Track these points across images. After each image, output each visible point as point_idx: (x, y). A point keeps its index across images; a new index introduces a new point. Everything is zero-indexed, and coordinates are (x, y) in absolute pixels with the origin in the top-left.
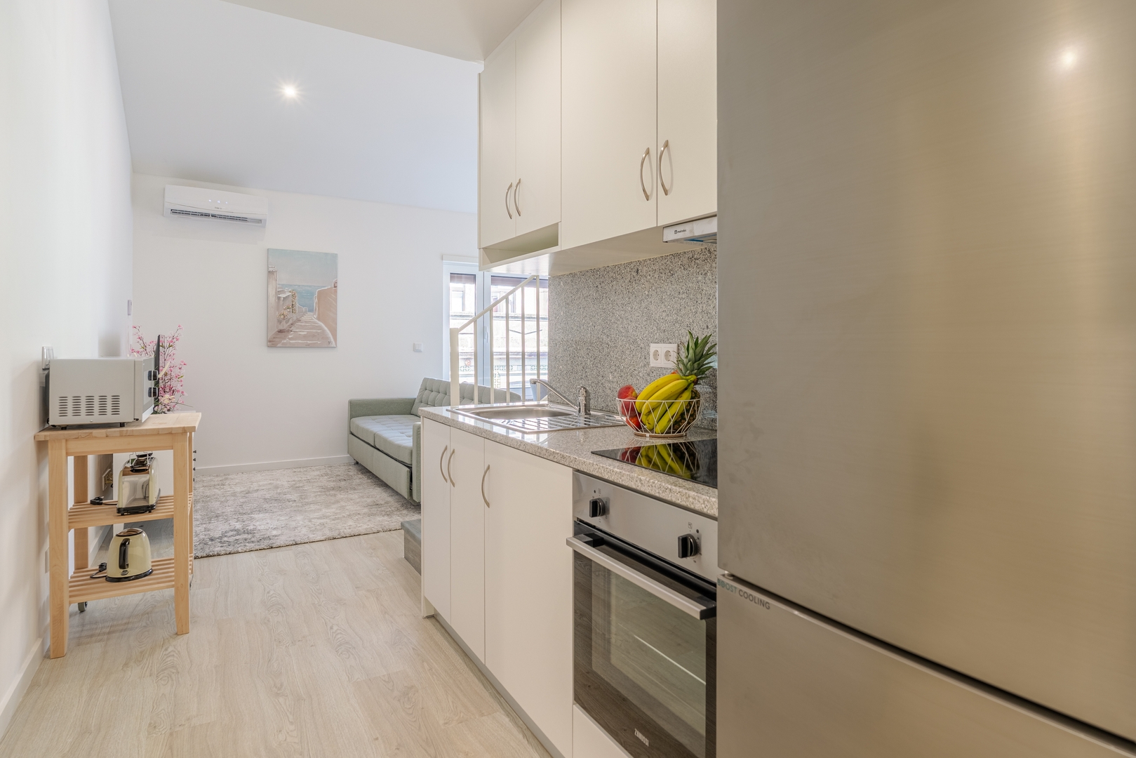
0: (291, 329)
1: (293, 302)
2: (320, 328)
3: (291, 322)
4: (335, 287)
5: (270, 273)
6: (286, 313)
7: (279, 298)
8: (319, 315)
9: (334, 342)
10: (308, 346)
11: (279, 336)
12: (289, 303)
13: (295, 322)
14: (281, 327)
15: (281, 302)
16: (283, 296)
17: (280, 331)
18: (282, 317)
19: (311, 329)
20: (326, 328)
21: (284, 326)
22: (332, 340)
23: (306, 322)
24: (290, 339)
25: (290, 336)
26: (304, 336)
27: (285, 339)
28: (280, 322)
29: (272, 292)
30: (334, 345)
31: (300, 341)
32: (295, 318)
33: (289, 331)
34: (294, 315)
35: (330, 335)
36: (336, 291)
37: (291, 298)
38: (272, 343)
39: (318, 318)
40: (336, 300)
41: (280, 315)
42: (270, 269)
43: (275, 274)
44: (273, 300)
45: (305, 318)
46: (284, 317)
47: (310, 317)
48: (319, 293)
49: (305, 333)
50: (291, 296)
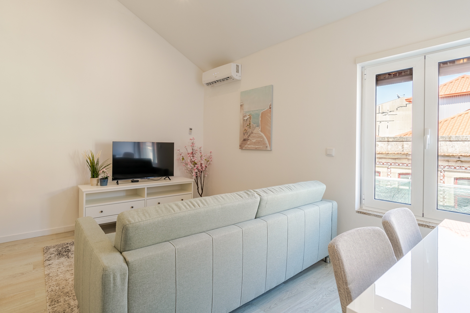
0: (248, 138)
1: (250, 121)
2: (262, 137)
3: (249, 134)
4: (270, 108)
5: (241, 106)
6: (247, 128)
7: (244, 120)
8: (261, 128)
9: (269, 147)
10: (256, 149)
11: (244, 143)
12: (248, 122)
13: (251, 134)
14: (245, 138)
15: (245, 122)
16: (246, 118)
17: (244, 140)
19: (257, 138)
20: (265, 137)
21: (246, 137)
22: (268, 145)
23: (255, 134)
24: (248, 145)
25: (248, 143)
26: (255, 143)
27: (246, 144)
28: (244, 134)
29: (242, 117)
30: (269, 149)
31: (252, 146)
32: (250, 132)
33: (248, 140)
34: (250, 129)
35: (267, 142)
36: (270, 111)
38: (241, 147)
39: (261, 131)
41: (244, 131)
42: (241, 104)
43: (243, 106)
44: (242, 121)
45: (255, 131)
46: (246, 131)
47: (257, 130)
48: (262, 113)
49: (255, 141)
50: (249, 118)
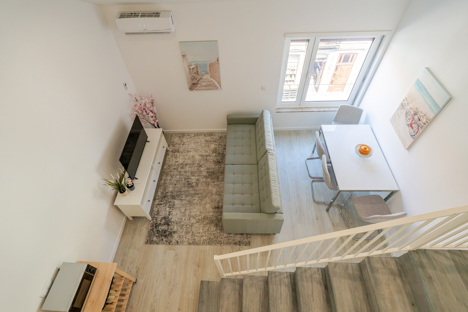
1: (197, 70)
2: (212, 81)
3: (198, 79)
4: (218, 60)
5: (183, 56)
6: (194, 75)
7: (190, 69)
8: (211, 75)
9: (219, 88)
10: (208, 90)
11: (193, 86)
12: (195, 71)
14: (193, 82)
15: (191, 71)
16: (191, 67)
17: (194, 84)
18: (193, 77)
19: (208, 82)
20: (215, 82)
21: (195, 82)
22: (219, 86)
23: (205, 79)
24: (199, 87)
25: (198, 86)
26: (205, 86)
27: (196, 87)
28: (192, 80)
29: (186, 66)
31: (203, 88)
32: (199, 78)
33: (198, 84)
34: (199, 76)
35: (217, 85)
36: (218, 63)
37: (196, 68)
38: (191, 89)
39: (211, 77)
40: (219, 68)
41: (192, 77)
42: (183, 54)
43: (186, 56)
44: (187, 70)
45: (204, 77)
46: (194, 77)
47: (207, 77)
48: (210, 64)
49: (206, 84)
50: (196, 67)
